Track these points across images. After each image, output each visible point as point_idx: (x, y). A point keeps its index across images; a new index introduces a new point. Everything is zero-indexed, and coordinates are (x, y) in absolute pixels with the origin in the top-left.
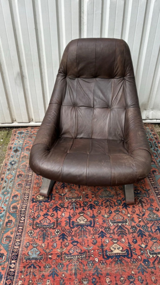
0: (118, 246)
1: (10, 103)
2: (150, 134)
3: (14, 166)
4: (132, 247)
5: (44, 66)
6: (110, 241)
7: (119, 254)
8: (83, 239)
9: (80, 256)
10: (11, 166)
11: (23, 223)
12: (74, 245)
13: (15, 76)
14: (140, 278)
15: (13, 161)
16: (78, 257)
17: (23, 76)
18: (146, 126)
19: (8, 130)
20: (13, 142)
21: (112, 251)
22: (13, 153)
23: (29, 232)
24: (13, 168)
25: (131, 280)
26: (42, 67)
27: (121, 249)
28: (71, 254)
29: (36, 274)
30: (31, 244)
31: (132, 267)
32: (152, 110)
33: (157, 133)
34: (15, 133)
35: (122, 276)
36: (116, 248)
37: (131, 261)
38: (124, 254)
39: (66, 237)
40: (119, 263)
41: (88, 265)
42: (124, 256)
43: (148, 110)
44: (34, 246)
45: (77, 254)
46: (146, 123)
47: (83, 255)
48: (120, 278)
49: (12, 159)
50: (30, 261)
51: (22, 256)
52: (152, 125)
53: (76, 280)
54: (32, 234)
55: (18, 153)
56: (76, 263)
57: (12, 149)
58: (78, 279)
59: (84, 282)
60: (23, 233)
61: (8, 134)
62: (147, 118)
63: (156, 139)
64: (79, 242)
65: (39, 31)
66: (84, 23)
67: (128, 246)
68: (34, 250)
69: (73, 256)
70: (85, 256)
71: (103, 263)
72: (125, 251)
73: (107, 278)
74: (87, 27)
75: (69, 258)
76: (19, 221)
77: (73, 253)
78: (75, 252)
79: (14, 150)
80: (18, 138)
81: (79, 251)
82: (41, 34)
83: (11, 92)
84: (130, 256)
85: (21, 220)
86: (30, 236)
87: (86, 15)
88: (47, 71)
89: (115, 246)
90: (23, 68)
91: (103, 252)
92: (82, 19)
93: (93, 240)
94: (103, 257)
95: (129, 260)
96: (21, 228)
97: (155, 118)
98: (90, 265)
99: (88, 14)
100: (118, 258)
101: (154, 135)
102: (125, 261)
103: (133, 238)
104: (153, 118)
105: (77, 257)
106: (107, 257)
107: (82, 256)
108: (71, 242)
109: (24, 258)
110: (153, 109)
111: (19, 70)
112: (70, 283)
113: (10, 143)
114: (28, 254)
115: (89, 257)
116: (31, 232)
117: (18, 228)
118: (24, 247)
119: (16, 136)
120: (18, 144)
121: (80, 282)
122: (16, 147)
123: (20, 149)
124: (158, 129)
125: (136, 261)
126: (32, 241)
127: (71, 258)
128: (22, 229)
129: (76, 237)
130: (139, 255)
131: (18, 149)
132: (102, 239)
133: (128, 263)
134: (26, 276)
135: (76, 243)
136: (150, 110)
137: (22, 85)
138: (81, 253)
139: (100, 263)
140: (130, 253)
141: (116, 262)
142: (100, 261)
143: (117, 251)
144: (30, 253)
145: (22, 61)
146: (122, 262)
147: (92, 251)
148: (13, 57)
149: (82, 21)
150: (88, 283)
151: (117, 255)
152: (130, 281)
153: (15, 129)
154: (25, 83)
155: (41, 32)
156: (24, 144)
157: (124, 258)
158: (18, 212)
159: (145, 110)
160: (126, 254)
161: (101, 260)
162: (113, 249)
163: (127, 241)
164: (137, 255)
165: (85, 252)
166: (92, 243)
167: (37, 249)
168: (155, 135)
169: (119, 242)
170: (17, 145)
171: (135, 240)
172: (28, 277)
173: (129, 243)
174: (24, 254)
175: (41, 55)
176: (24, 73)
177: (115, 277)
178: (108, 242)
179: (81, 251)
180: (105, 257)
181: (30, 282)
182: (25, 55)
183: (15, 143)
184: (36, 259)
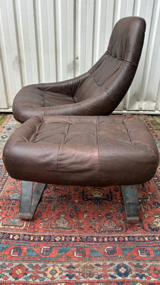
0: (99, 193)
1: (7, 87)
2: (143, 121)
3: (5, 139)
4: (113, 193)
5: (41, 52)
6: (91, 189)
7: (100, 197)
8: (65, 188)
9: (61, 199)
10: (2, 139)
11: (7, 177)
12: (56, 192)
13: (13, 60)
14: (118, 215)
15: (5, 135)
16: (59, 199)
17: (21, 61)
18: (139, 116)
19: (4, 115)
20: (7, 123)
21: (92, 195)
22: (6, 130)
23: (12, 182)
24: (4, 140)
25: (109, 217)
26: (39, 52)
27: (102, 194)
28: (51, 197)
29: (14, 209)
30: (13, 190)
31: (111, 207)
32: (145, 102)
33: (150, 121)
34: (10, 118)
35: (100, 214)
36: (97, 194)
37: (110, 202)
38: (104, 198)
39: (49, 187)
40: (98, 204)
41: (67, 204)
42: (104, 200)
43: (141, 101)
44: (16, 191)
45: (58, 197)
46: (139, 114)
47: (64, 197)
48: (98, 215)
49: (4, 134)
50: (10, 201)
51: (3, 197)
52: (145, 116)
53: (53, 214)
54: (15, 184)
55: (10, 131)
56: (55, 203)
57: (5, 127)
58: (56, 213)
59: (61, 215)
60: (6, 183)
61: (2, 118)
62: (140, 109)
63: (148, 124)
64: (61, 190)
65: (37, 17)
66: (78, 11)
67: (109, 193)
68: (15, 194)
69: (54, 199)
70: (65, 198)
71: (82, 203)
72: (105, 196)
73: (85, 214)
74: (81, 15)
75: (49, 200)
76: (4, 175)
77: (54, 197)
78: (56, 195)
79: (7, 128)
80: (12, 121)
81: (60, 195)
82: (39, 20)
83: (8, 77)
84: (110, 199)
85: (5, 175)
86: (12, 185)
87: (81, 4)
88: (44, 56)
89: (96, 192)
90: (21, 52)
91: (83, 196)
92: (76, 8)
93: (75, 188)
94: (83, 199)
95: (109, 202)
96: (5, 179)
97: (148, 110)
98: (70, 204)
99: (82, 3)
100: (98, 201)
101: (146, 122)
102: (105, 203)
103: (115, 188)
104: (147, 109)
105: (57, 199)
106: (87, 200)
107: (62, 199)
108: (53, 189)
109: (4, 199)
110: (146, 100)
111: (17, 54)
112: (47, 215)
113: (4, 123)
114: (9, 196)
115: (69, 199)
116: (14, 182)
117: (2, 179)
118: (5, 192)
119: (11, 120)
120: (12, 125)
121: (57, 215)
122: (9, 126)
123: (13, 128)
124: (150, 119)
125: (116, 203)
126: (14, 188)
127: (51, 200)
128: (6, 181)
129: (59, 187)
130: (119, 200)
131: (11, 128)
132: (83, 188)
133: (107, 204)
134: (4, 210)
135: (57, 190)
136: (143, 101)
137: (19, 69)
138: (62, 197)
139: (80, 203)
140: (110, 197)
141: (96, 203)
142: (79, 202)
143: (97, 196)
144: (10, 196)
145: (20, 45)
146: (101, 203)
147: (73, 196)
148: (12, 41)
149: (76, 10)
150: (65, 216)
151: (97, 198)
152: (107, 217)
153: (10, 115)
154: (22, 67)
155: (39, 18)
156: (18, 125)
157: (103, 201)
158: (3, 169)
159: (138, 101)
160: (106, 198)
161: (81, 202)
162: (94, 194)
163: (108, 190)
164: (117, 199)
165: (65, 196)
166: (74, 191)
167: (18, 193)
168: (148, 122)
169: (101, 190)
170: (10, 125)
171: (117, 190)
172: (6, 211)
173: (110, 191)
174: (5, 196)
175: (38, 40)
176: (22, 58)
177: (93, 214)
178: (89, 189)
179: (62, 195)
180: (85, 199)
181: (8, 214)
182: (24, 39)
183: (9, 123)
184: (16, 200)
